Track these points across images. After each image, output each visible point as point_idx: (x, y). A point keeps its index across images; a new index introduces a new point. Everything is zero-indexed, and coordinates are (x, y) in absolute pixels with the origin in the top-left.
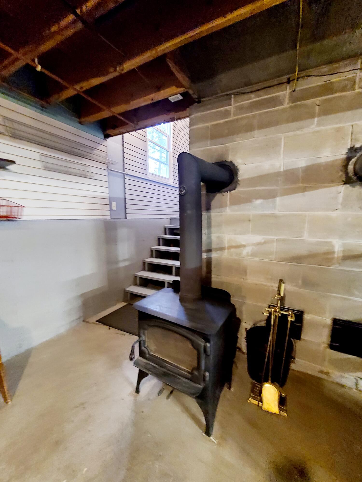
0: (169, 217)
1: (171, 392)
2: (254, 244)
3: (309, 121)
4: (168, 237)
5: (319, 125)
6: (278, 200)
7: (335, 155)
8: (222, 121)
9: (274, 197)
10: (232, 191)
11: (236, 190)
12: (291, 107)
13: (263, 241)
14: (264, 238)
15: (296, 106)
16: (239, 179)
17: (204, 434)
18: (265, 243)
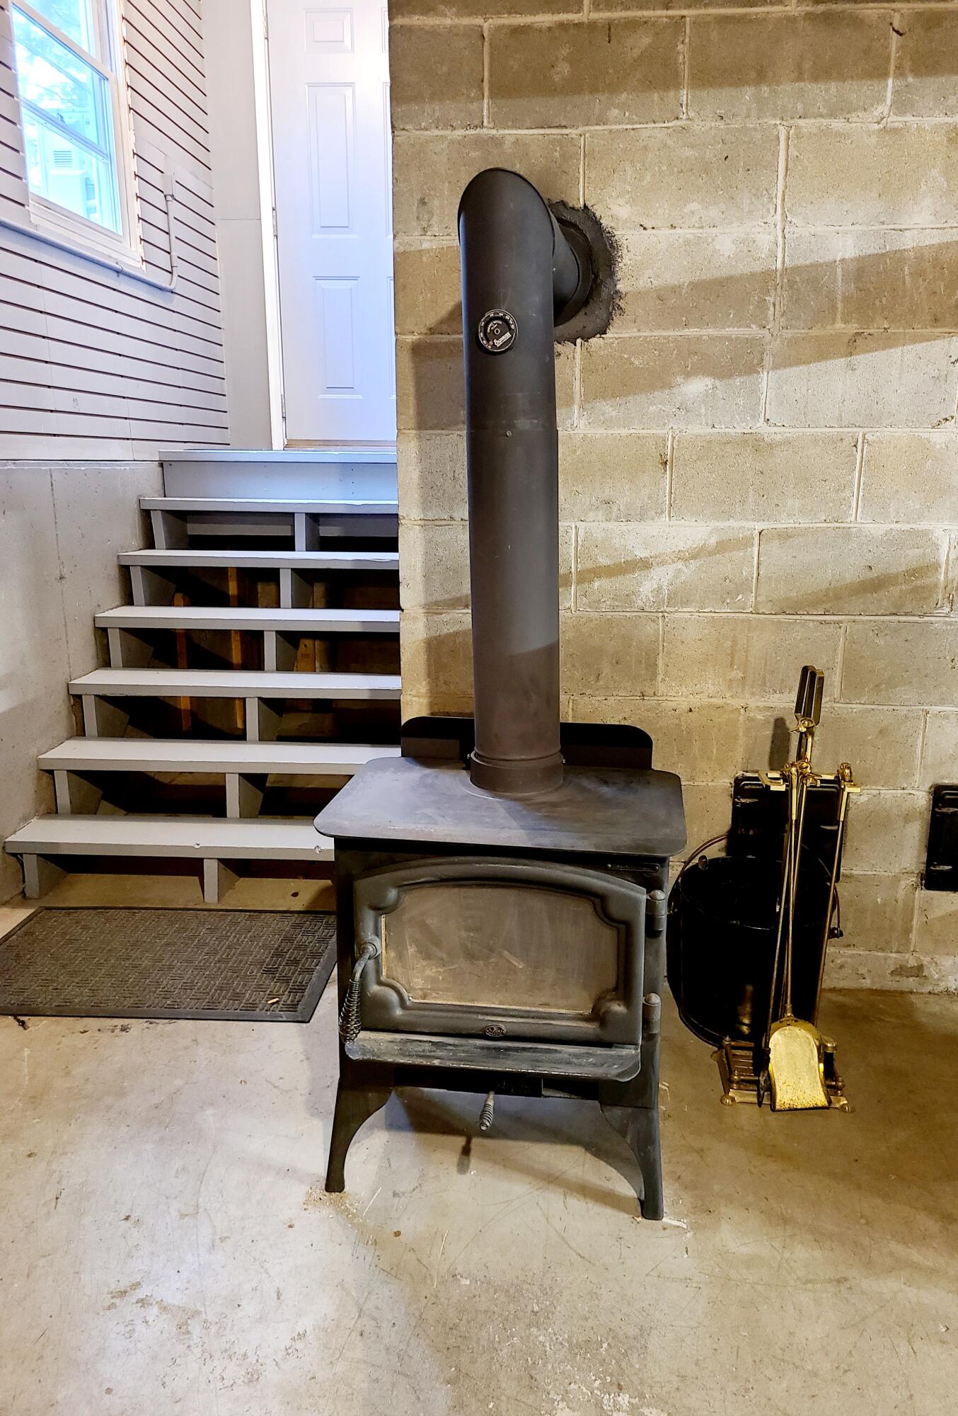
0: (153, 452)
1: (466, 1151)
2: (683, 557)
3: (867, 87)
4: (164, 555)
5: (901, 105)
6: (766, 380)
7: (945, 225)
8: (545, 19)
9: (752, 369)
10: (594, 336)
11: (609, 335)
12: (808, 16)
13: (713, 541)
14: (716, 529)
15: (827, 18)
16: (620, 286)
17: (640, 1219)
18: (723, 547)
